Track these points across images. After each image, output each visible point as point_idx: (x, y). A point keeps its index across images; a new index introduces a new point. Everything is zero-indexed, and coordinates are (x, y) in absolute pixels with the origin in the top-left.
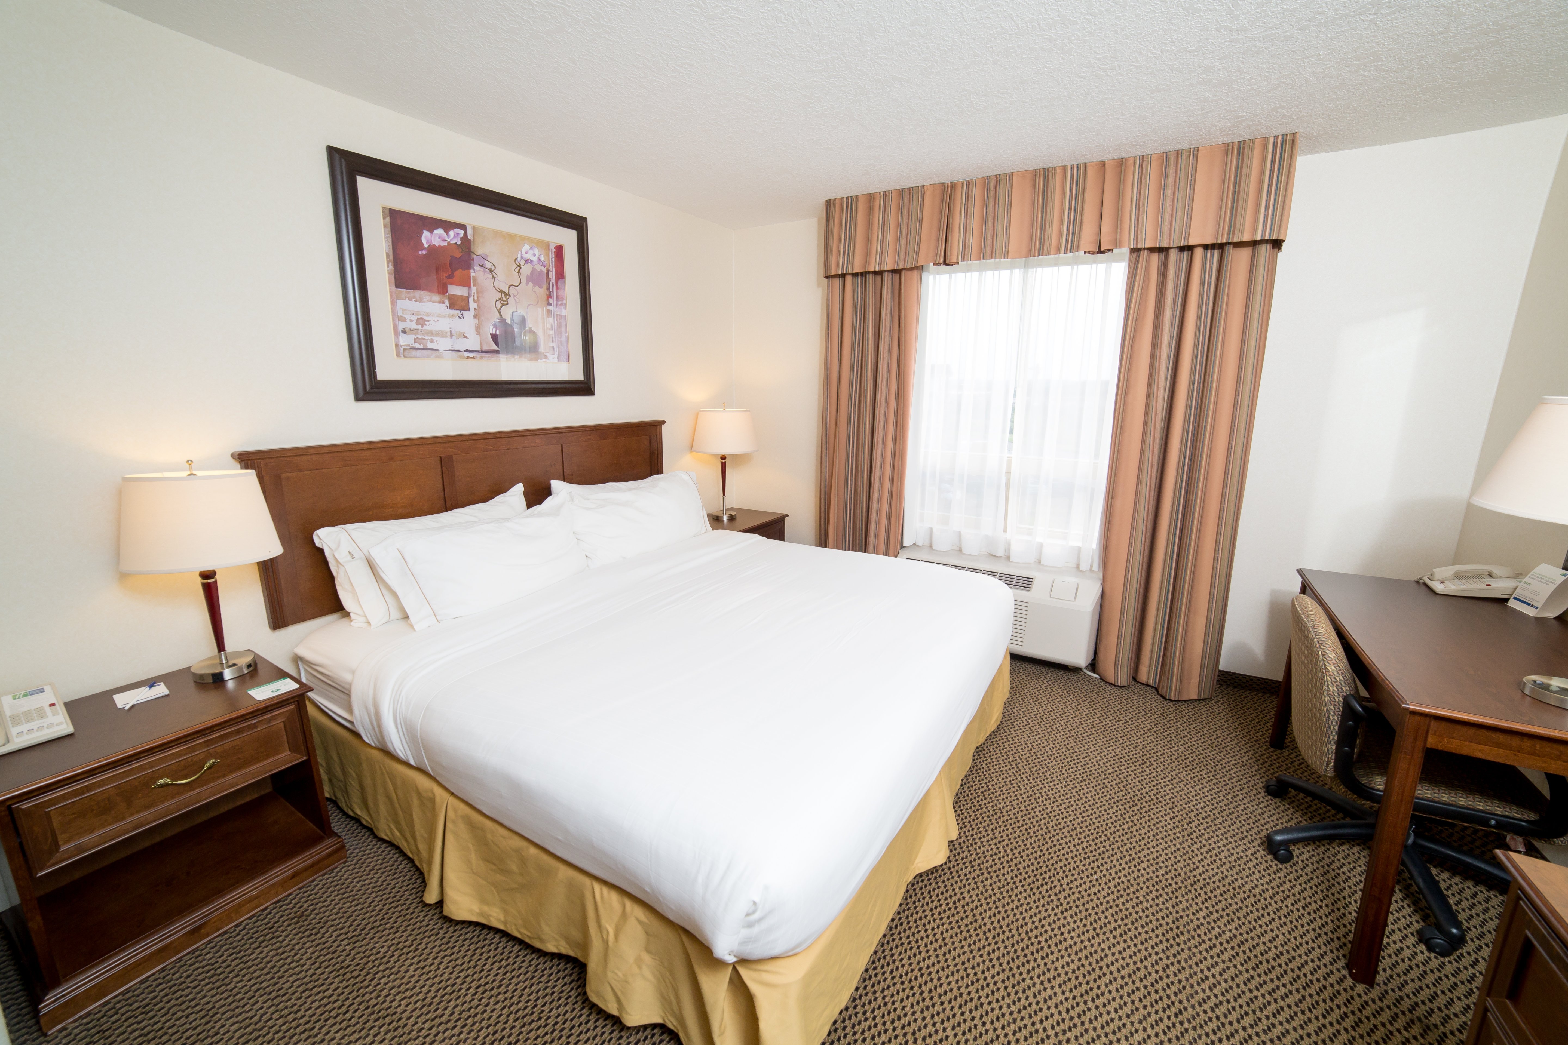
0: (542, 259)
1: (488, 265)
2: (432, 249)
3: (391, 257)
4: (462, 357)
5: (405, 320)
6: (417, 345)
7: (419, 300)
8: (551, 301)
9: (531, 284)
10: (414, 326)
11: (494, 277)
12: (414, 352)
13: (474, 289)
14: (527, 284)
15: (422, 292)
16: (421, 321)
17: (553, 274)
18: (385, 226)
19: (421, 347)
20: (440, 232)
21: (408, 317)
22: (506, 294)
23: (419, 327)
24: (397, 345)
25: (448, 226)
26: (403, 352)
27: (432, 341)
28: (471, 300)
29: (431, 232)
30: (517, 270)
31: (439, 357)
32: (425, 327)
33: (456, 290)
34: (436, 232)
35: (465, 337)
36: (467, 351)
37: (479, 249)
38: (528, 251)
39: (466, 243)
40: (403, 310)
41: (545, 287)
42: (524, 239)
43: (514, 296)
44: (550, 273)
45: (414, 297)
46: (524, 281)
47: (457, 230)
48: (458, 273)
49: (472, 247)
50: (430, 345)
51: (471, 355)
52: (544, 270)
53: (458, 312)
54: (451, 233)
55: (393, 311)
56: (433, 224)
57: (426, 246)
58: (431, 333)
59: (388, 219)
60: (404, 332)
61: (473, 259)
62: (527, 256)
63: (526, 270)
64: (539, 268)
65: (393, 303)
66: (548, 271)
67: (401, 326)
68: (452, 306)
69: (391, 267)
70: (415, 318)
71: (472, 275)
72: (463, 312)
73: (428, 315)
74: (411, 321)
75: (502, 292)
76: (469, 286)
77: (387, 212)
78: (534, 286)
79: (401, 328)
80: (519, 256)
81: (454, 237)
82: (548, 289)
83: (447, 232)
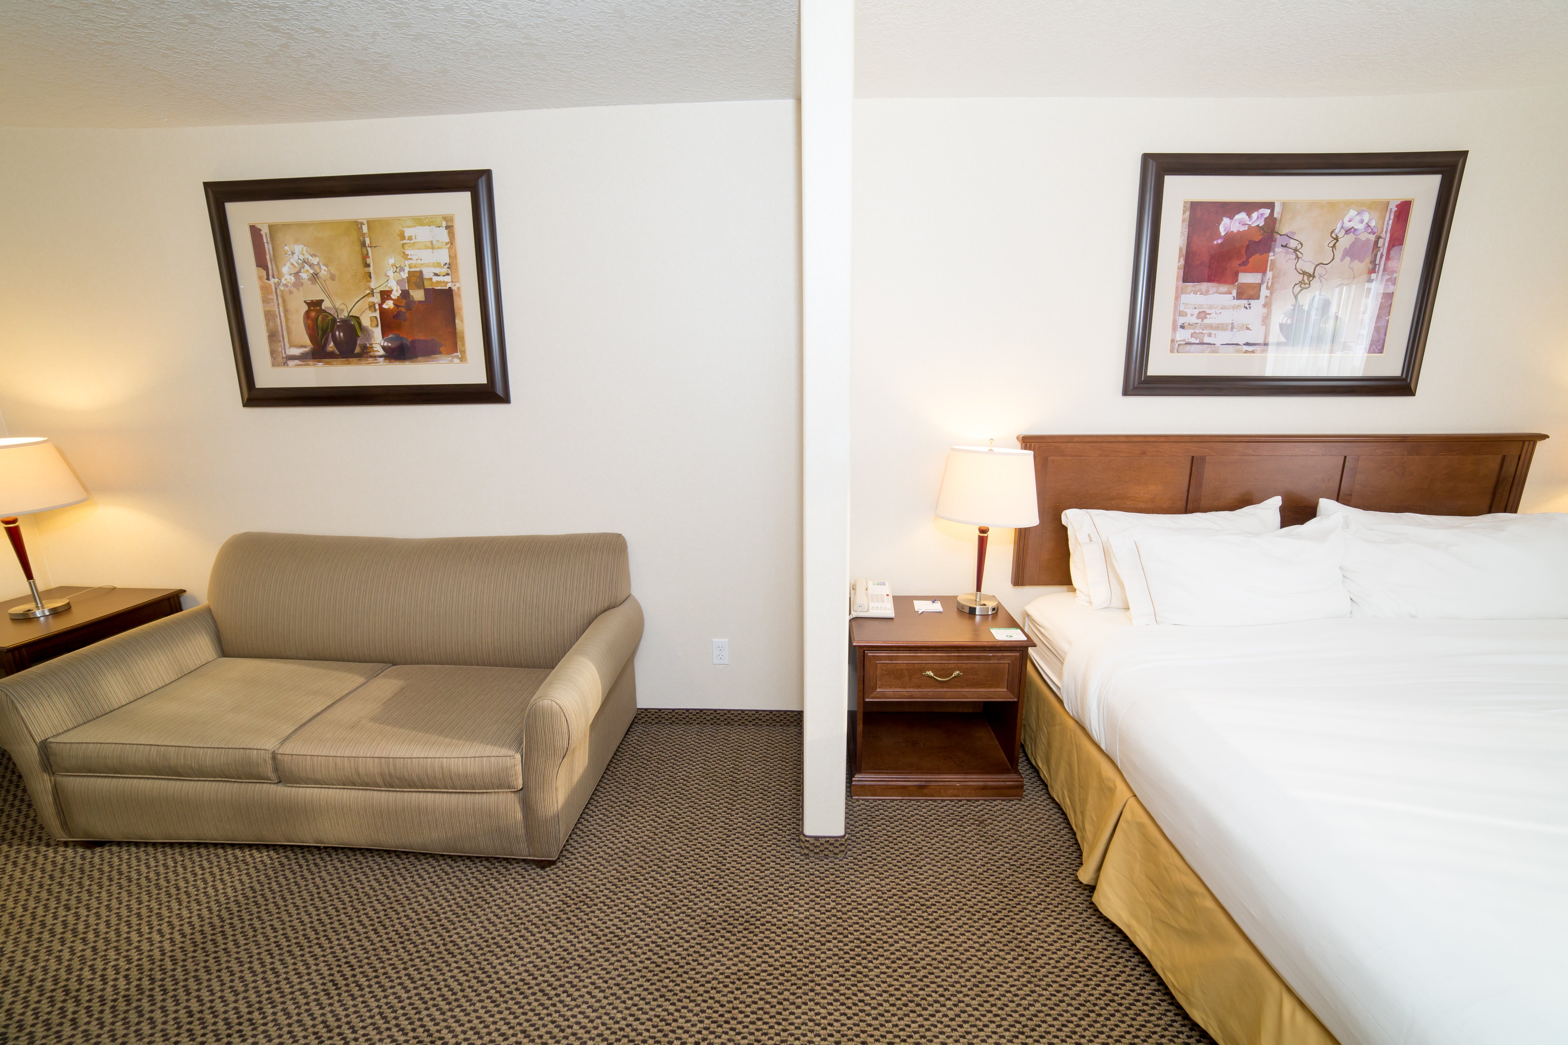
0: (1373, 224)
1: (1293, 244)
2: (1230, 237)
3: (1184, 252)
4: (1238, 351)
5: (1185, 315)
6: (1193, 340)
7: (1206, 293)
8: (1373, 276)
9: (1348, 259)
10: (1194, 320)
11: (1298, 258)
12: (1188, 347)
13: (1269, 274)
14: (1342, 259)
15: (1210, 284)
16: (1202, 315)
17: (1384, 244)
18: (1183, 221)
19: (1197, 341)
20: (1242, 216)
21: (1189, 312)
22: (1309, 275)
23: (1199, 321)
24: (1173, 341)
25: (1249, 207)
26: (1176, 347)
27: (1210, 335)
28: (1263, 287)
29: (1231, 218)
30: (1331, 245)
31: (1215, 351)
32: (1206, 321)
33: (1246, 278)
34: (1237, 217)
35: (1248, 329)
36: (1247, 344)
37: (1284, 228)
38: (1353, 219)
39: (1271, 221)
40: (1186, 304)
41: (1368, 259)
42: (1349, 204)
43: (1321, 277)
44: (1381, 242)
45: (1200, 290)
46: (1338, 255)
47: (1262, 211)
48: (1255, 259)
49: (1277, 226)
50: (1207, 340)
51: (1250, 348)
52: (1372, 238)
53: (1245, 302)
54: (1255, 215)
55: (1176, 307)
56: (1231, 209)
57: (1223, 234)
58: (1211, 327)
59: (1188, 213)
60: (1182, 327)
61: (1276, 241)
62: (1348, 225)
63: (1345, 242)
64: (1364, 236)
65: (1177, 298)
66: (1379, 238)
67: (1181, 320)
68: (1239, 296)
69: (1182, 262)
70: (1196, 312)
71: (1270, 258)
72: (1251, 301)
73: (1210, 307)
74: (1192, 315)
75: (1304, 273)
76: (1264, 272)
77: (1188, 206)
78: (1352, 261)
79: (1180, 323)
80: (1339, 226)
81: (1257, 219)
82: (1373, 261)
83: (1249, 215)
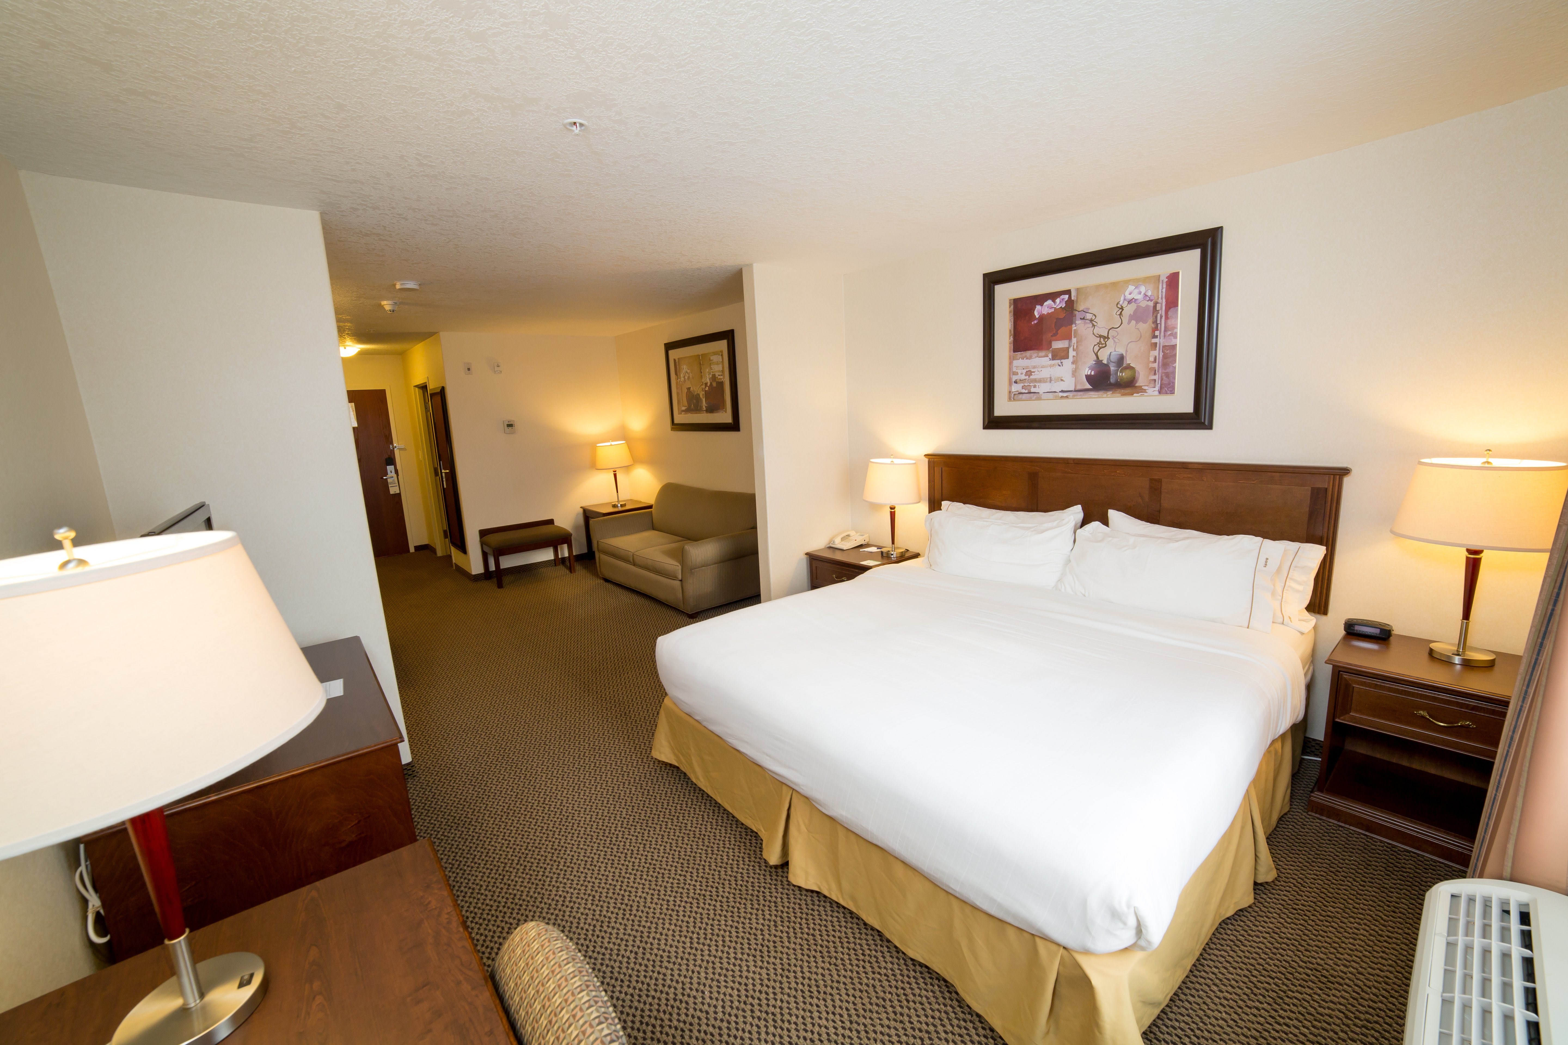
0: (1149, 293)
1: (1089, 316)
2: (1042, 317)
3: (1012, 332)
4: (1056, 398)
5: (1017, 374)
6: (1024, 391)
7: (1030, 358)
8: (1157, 333)
9: (1133, 322)
10: (1023, 377)
11: (1094, 326)
12: (1021, 396)
13: (1074, 340)
14: (1129, 323)
15: (1032, 352)
16: (1029, 373)
17: (1162, 307)
18: (1010, 312)
19: (1027, 391)
20: (1049, 302)
21: (1019, 371)
22: (1104, 338)
23: (1027, 377)
24: (1010, 392)
25: (1053, 296)
26: (1013, 397)
27: (1035, 387)
28: (1071, 350)
29: (1042, 305)
30: (1118, 313)
31: (1039, 399)
32: (1031, 377)
33: (1058, 345)
34: (1045, 304)
35: (1062, 380)
36: (1062, 391)
37: (1081, 306)
38: (1131, 292)
39: (1070, 303)
40: (1017, 367)
41: (1150, 321)
42: (1127, 282)
43: (1114, 337)
44: (1158, 306)
45: (1026, 356)
46: (1125, 320)
47: (1062, 297)
48: (1062, 330)
49: (1075, 305)
50: (1033, 390)
51: (1065, 395)
52: (1151, 304)
53: (1059, 361)
54: (1058, 301)
55: (1010, 369)
56: (1040, 299)
57: (1037, 317)
58: (1035, 381)
59: (1012, 307)
60: (1016, 382)
61: (1075, 316)
62: (1129, 297)
63: (1129, 310)
64: (1144, 304)
65: (1011, 363)
66: (1156, 303)
67: (1014, 378)
68: (1054, 358)
69: (1012, 339)
70: (1024, 371)
71: (1073, 329)
72: (1063, 361)
73: (1034, 367)
74: (1022, 374)
75: (1100, 336)
76: (1070, 339)
77: (1012, 301)
78: (1137, 323)
79: (1014, 380)
80: (1122, 299)
81: (1060, 303)
82: (1155, 322)
83: (1054, 301)
